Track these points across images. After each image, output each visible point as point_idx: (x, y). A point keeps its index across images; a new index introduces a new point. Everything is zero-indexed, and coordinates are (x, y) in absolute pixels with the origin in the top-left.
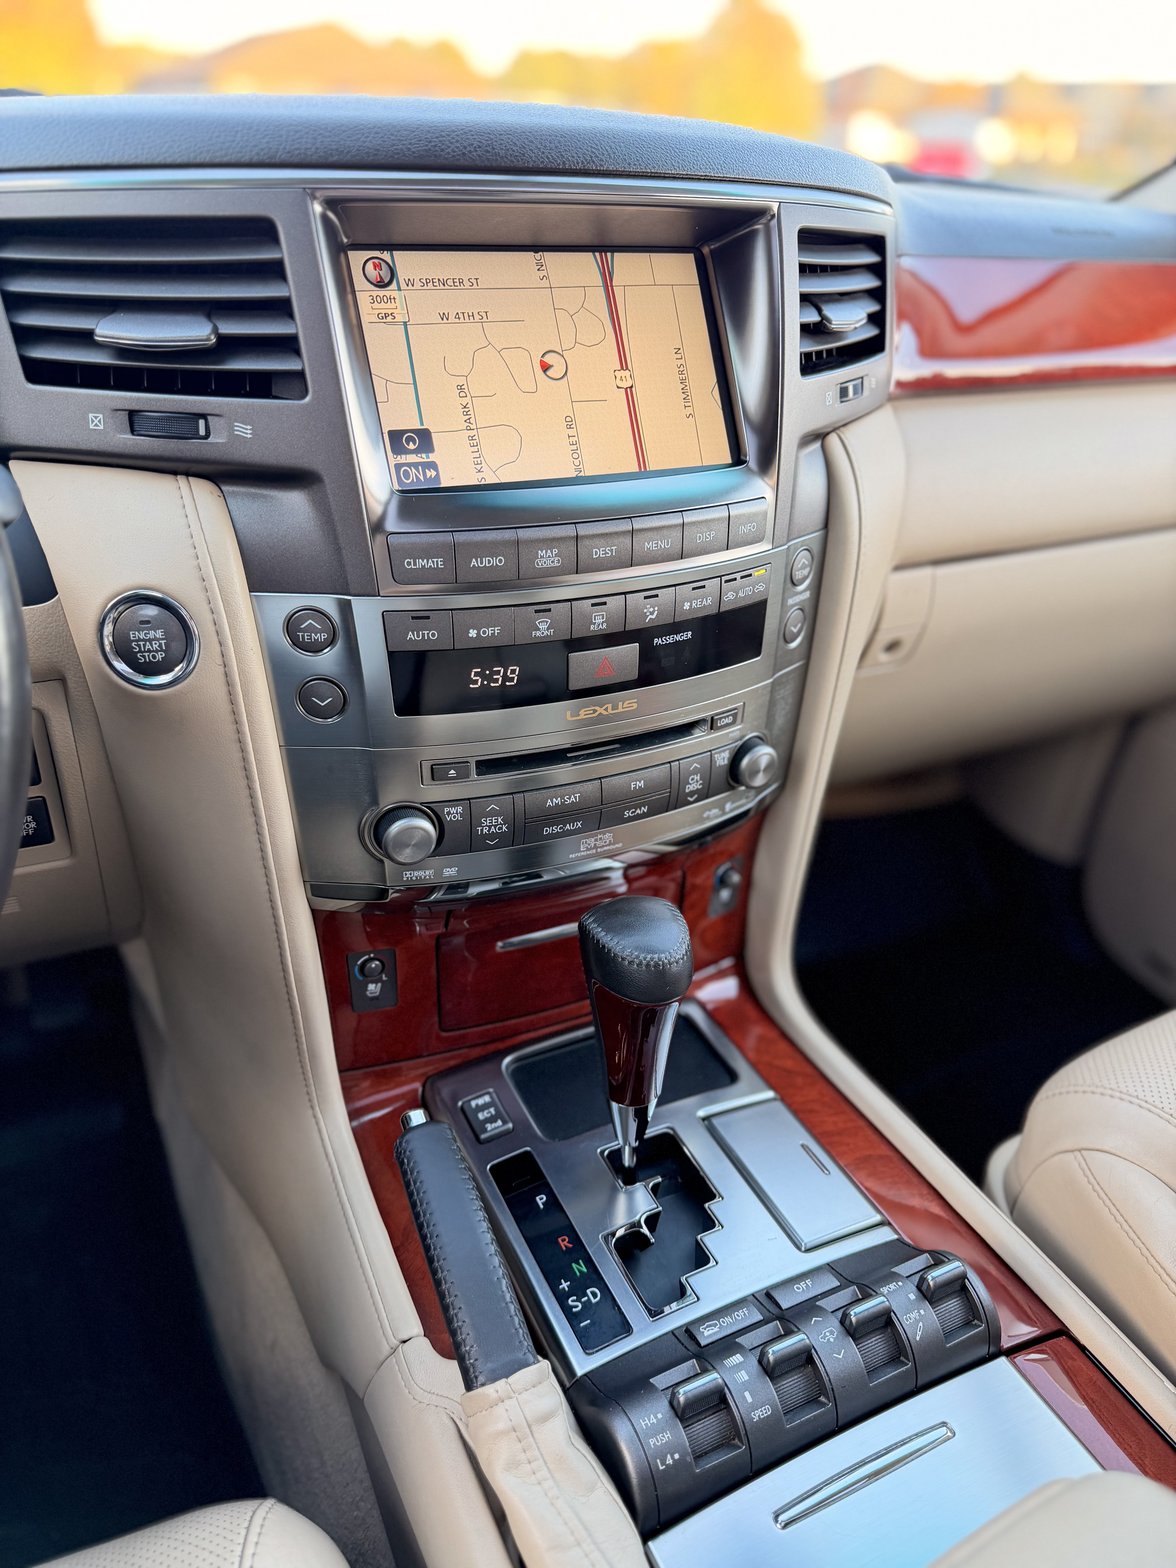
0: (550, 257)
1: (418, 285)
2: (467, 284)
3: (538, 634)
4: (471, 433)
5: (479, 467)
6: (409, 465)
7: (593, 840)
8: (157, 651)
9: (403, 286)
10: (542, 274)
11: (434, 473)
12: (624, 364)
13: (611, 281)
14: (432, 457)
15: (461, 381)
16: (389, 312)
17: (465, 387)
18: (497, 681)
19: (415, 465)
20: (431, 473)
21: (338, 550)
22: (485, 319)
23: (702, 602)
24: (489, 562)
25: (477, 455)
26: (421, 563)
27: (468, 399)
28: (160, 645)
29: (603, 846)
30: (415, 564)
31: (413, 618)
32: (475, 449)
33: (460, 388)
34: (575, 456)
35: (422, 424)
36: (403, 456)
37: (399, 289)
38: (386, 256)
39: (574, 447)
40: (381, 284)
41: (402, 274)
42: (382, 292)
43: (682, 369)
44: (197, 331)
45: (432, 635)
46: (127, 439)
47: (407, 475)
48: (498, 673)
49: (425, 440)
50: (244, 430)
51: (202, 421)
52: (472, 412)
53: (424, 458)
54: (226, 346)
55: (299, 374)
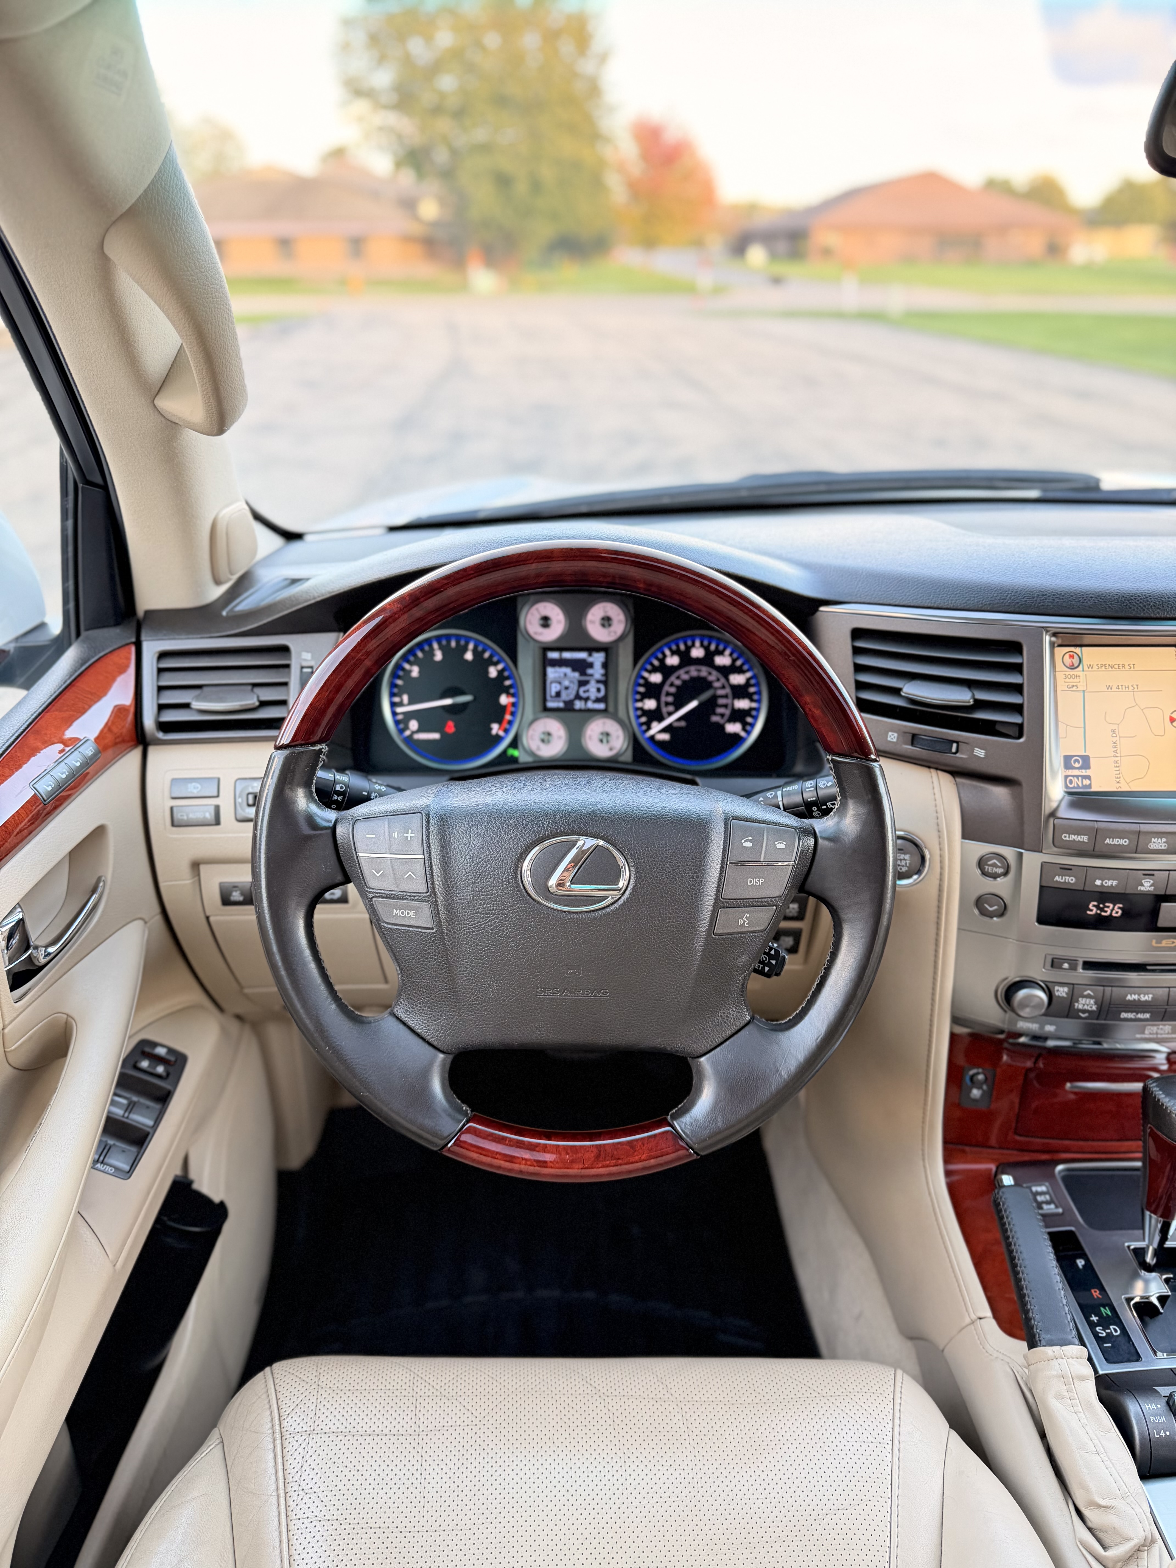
1: (1095, 668)
2: (1127, 667)
3: (1142, 888)
4: (1116, 759)
5: (1118, 780)
6: (1073, 776)
7: (1154, 1028)
8: (903, 866)
9: (1086, 668)
11: (1088, 782)
14: (1088, 772)
15: (1115, 727)
16: (1075, 684)
17: (1116, 731)
18: (1106, 912)
19: (1077, 777)
20: (1086, 782)
21: (1022, 823)
22: (1136, 689)
24: (1118, 842)
25: (1118, 772)
26: (1073, 837)
27: (1118, 738)
29: (1161, 1034)
30: (1069, 837)
31: (1061, 868)
32: (1117, 769)
33: (1113, 731)
35: (1085, 752)
36: (1070, 771)
37: (1083, 671)
38: (1078, 650)
40: (1072, 667)
41: (1085, 662)
42: (1072, 672)
44: (962, 696)
45: (1071, 880)
46: (908, 748)
47: (1071, 782)
48: (1108, 907)
49: (1086, 762)
50: (980, 753)
51: (955, 745)
52: (1118, 746)
53: (1084, 772)
54: (979, 705)
55: (1019, 725)
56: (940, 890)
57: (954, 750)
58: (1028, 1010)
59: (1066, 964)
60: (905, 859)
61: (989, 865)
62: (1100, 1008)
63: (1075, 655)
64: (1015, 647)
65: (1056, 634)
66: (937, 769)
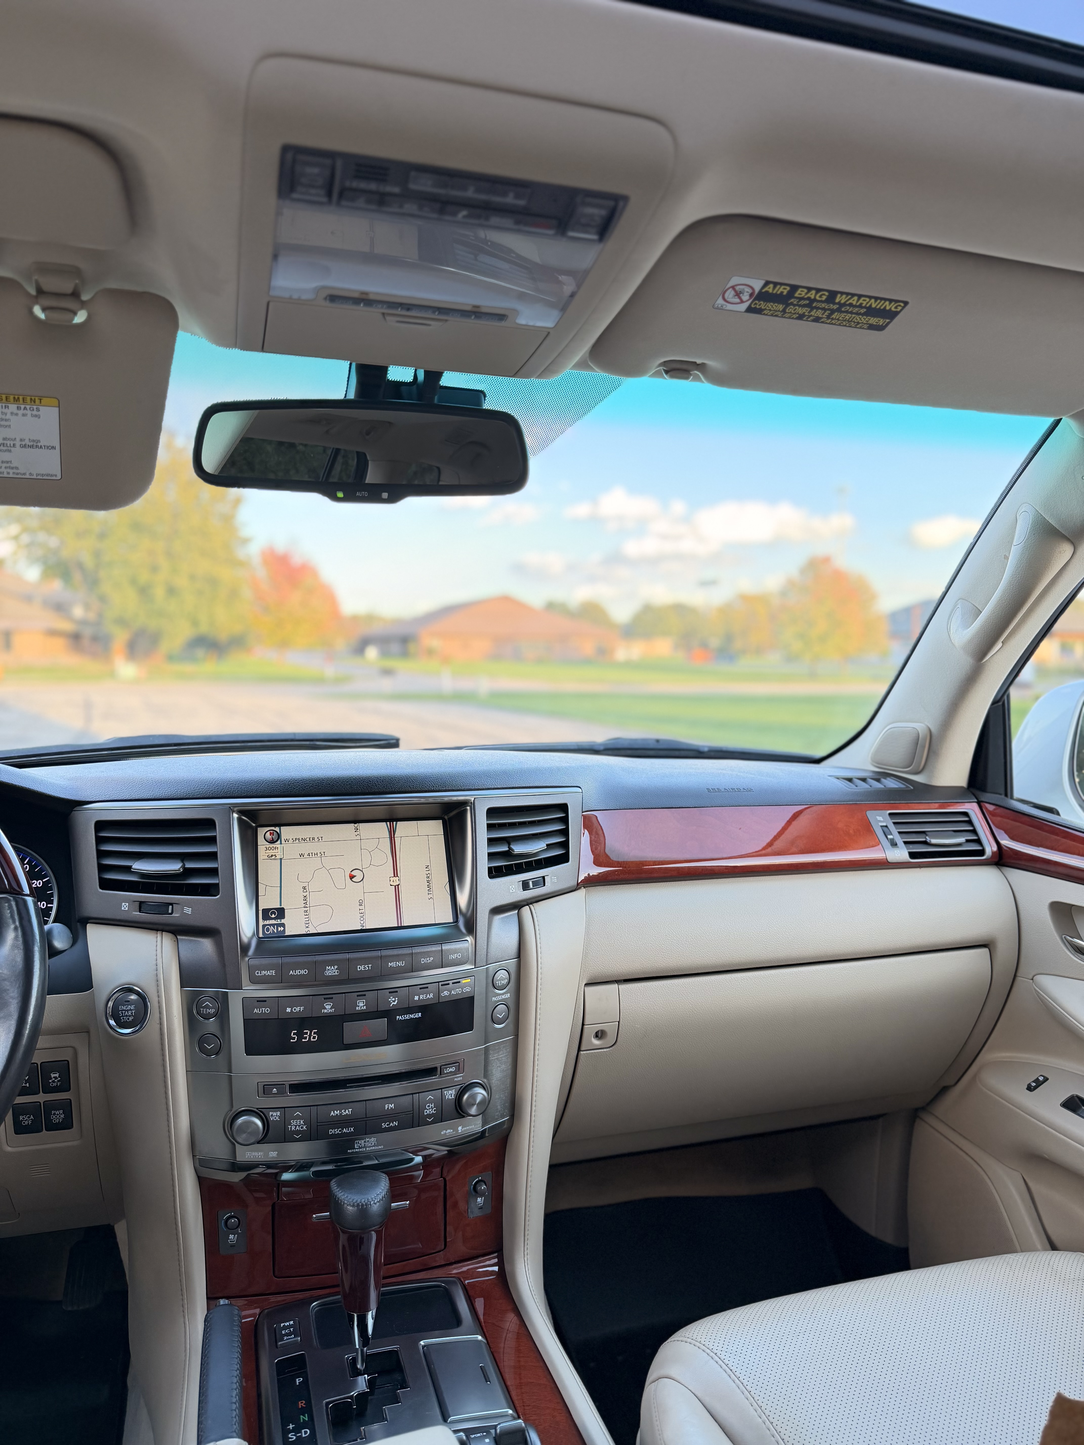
0: (362, 826)
1: (291, 841)
2: (316, 840)
3: (325, 1011)
4: (306, 909)
5: (307, 925)
6: (270, 925)
7: (363, 1141)
8: (130, 1016)
9: (283, 842)
10: (356, 833)
11: (282, 929)
12: (395, 874)
13: (394, 835)
14: (283, 921)
15: (305, 884)
16: (274, 854)
17: (307, 887)
18: (306, 1038)
19: (273, 925)
20: (281, 929)
21: (224, 965)
22: (323, 855)
23: (427, 996)
24: (299, 972)
25: (307, 919)
26: (263, 972)
27: (308, 893)
28: (132, 1013)
29: (370, 1147)
30: (261, 974)
31: (258, 1001)
32: (307, 917)
33: (304, 888)
34: (362, 919)
35: (281, 905)
36: (268, 921)
37: (281, 844)
38: (277, 829)
39: (362, 915)
40: (272, 842)
41: (283, 837)
42: (271, 846)
43: (428, 875)
44: (174, 867)
45: (266, 1010)
46: (136, 914)
47: (268, 930)
48: (306, 1033)
49: (281, 913)
50: (188, 911)
51: (170, 907)
52: (308, 899)
53: (279, 921)
54: (188, 873)
55: (217, 885)
56: (162, 1034)
57: (170, 911)
58: (244, 1136)
59: (275, 1090)
60: (131, 1010)
61: (203, 1008)
62: (310, 1127)
63: (275, 833)
64: (209, 824)
65: (241, 812)
66: (163, 931)
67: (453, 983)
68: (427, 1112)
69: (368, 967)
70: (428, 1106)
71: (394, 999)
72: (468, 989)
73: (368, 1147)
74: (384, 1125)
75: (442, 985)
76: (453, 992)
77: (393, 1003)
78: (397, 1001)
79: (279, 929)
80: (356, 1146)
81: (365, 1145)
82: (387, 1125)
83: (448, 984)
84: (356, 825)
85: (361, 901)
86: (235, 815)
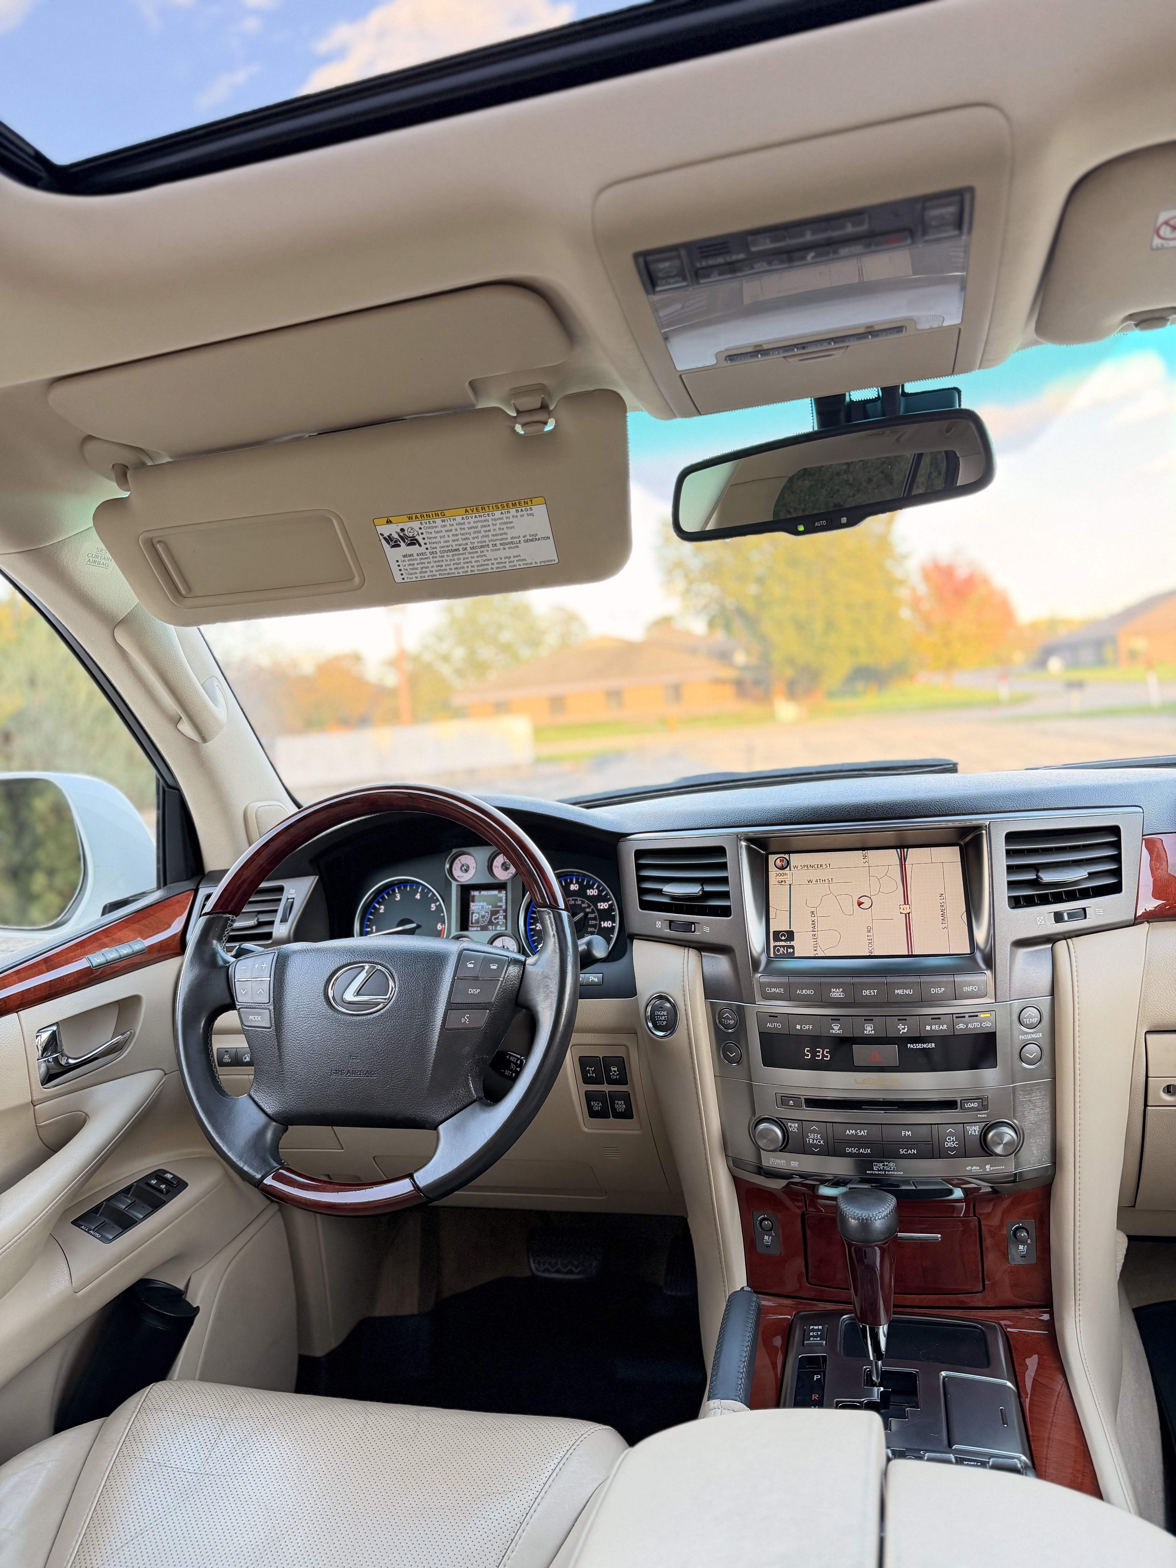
0: (870, 853)
1: (799, 868)
2: (824, 866)
3: (834, 1032)
4: (814, 933)
5: (815, 949)
6: (780, 946)
7: (881, 1164)
8: (664, 1021)
9: (792, 869)
10: (865, 860)
11: (792, 950)
12: (906, 901)
13: (905, 862)
14: (792, 944)
15: (814, 909)
16: (784, 880)
17: (815, 912)
18: (819, 1056)
19: (783, 947)
21: (739, 981)
22: (831, 882)
23: (939, 1027)
24: (806, 992)
25: (816, 943)
26: (773, 990)
27: (816, 918)
28: (666, 1018)
29: (890, 1171)
30: (771, 991)
31: (770, 1016)
32: (815, 940)
33: (812, 913)
34: (870, 945)
35: (790, 928)
36: (778, 942)
37: (790, 870)
38: (787, 856)
39: (870, 941)
40: (782, 868)
41: (792, 864)
42: (781, 872)
43: (943, 904)
44: (694, 889)
45: (778, 1025)
46: (667, 931)
47: (778, 951)
48: (819, 1052)
49: (790, 935)
50: (707, 929)
51: (693, 925)
52: (816, 924)
53: (788, 943)
54: (707, 895)
55: (729, 907)
56: (689, 1038)
57: (693, 930)
58: (765, 1141)
59: (791, 1102)
60: (664, 1015)
61: (724, 1018)
62: (827, 1142)
63: (784, 860)
64: (720, 851)
65: (750, 840)
66: (690, 947)
67: (969, 1016)
68: (948, 1144)
69: (874, 992)
70: (949, 1139)
71: (903, 1027)
72: (989, 1024)
73: (887, 1171)
74: (902, 1152)
75: (956, 1017)
76: (970, 1026)
77: (902, 1031)
78: (906, 1029)
79: (789, 950)
80: (874, 1168)
81: (883, 1168)
82: (905, 1151)
83: (964, 1017)
84: (864, 852)
85: (869, 928)
86: (744, 844)
